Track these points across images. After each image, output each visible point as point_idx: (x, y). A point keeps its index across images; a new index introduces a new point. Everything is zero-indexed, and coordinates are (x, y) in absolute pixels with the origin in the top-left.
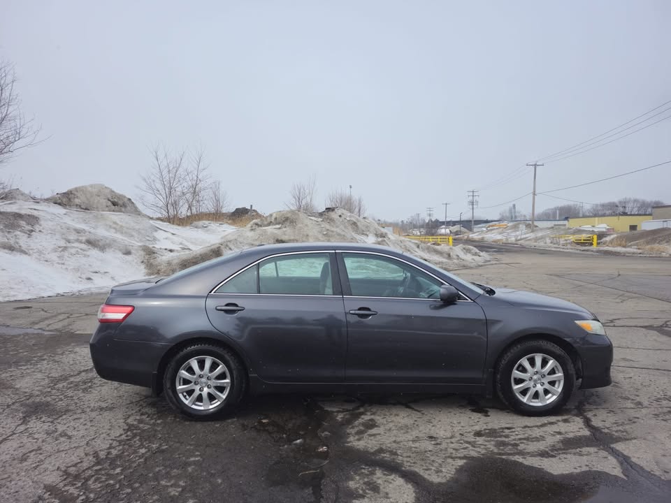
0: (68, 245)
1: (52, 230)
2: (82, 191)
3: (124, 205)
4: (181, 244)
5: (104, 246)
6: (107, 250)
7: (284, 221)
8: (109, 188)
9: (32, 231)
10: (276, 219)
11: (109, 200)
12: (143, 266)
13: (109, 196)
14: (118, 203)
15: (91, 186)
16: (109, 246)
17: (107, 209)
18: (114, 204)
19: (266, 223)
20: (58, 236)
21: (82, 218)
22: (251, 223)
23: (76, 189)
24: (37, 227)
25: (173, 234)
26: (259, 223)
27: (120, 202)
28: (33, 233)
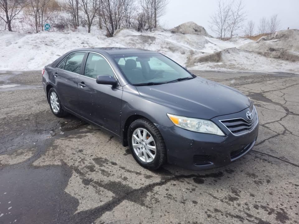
0: (162, 49)
1: (158, 43)
2: (184, 25)
3: (200, 31)
4: (215, 50)
5: (175, 50)
6: (176, 52)
7: (281, 37)
8: (195, 23)
9: (151, 43)
10: (277, 35)
11: (194, 29)
12: (186, 60)
13: (194, 27)
14: (198, 30)
15: (188, 23)
16: (177, 50)
17: (192, 33)
18: (196, 31)
19: (270, 38)
20: (159, 46)
21: (176, 38)
22: (261, 38)
23: (182, 25)
24: (154, 42)
25: (215, 45)
26: (265, 38)
27: (199, 30)
28: (151, 44)
